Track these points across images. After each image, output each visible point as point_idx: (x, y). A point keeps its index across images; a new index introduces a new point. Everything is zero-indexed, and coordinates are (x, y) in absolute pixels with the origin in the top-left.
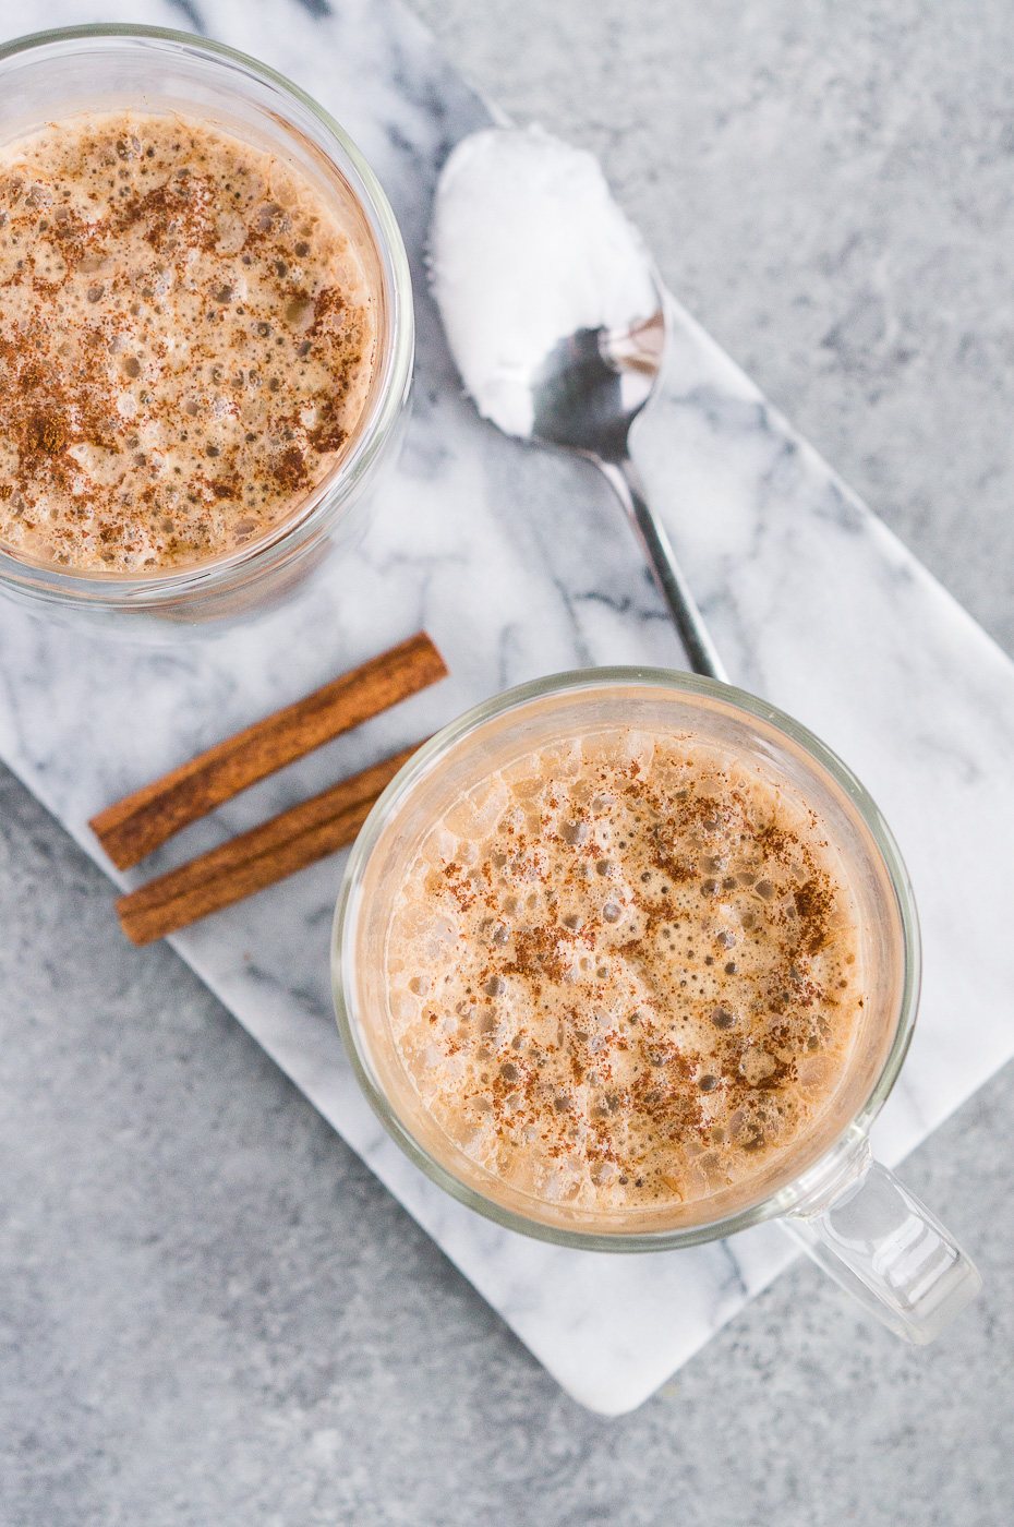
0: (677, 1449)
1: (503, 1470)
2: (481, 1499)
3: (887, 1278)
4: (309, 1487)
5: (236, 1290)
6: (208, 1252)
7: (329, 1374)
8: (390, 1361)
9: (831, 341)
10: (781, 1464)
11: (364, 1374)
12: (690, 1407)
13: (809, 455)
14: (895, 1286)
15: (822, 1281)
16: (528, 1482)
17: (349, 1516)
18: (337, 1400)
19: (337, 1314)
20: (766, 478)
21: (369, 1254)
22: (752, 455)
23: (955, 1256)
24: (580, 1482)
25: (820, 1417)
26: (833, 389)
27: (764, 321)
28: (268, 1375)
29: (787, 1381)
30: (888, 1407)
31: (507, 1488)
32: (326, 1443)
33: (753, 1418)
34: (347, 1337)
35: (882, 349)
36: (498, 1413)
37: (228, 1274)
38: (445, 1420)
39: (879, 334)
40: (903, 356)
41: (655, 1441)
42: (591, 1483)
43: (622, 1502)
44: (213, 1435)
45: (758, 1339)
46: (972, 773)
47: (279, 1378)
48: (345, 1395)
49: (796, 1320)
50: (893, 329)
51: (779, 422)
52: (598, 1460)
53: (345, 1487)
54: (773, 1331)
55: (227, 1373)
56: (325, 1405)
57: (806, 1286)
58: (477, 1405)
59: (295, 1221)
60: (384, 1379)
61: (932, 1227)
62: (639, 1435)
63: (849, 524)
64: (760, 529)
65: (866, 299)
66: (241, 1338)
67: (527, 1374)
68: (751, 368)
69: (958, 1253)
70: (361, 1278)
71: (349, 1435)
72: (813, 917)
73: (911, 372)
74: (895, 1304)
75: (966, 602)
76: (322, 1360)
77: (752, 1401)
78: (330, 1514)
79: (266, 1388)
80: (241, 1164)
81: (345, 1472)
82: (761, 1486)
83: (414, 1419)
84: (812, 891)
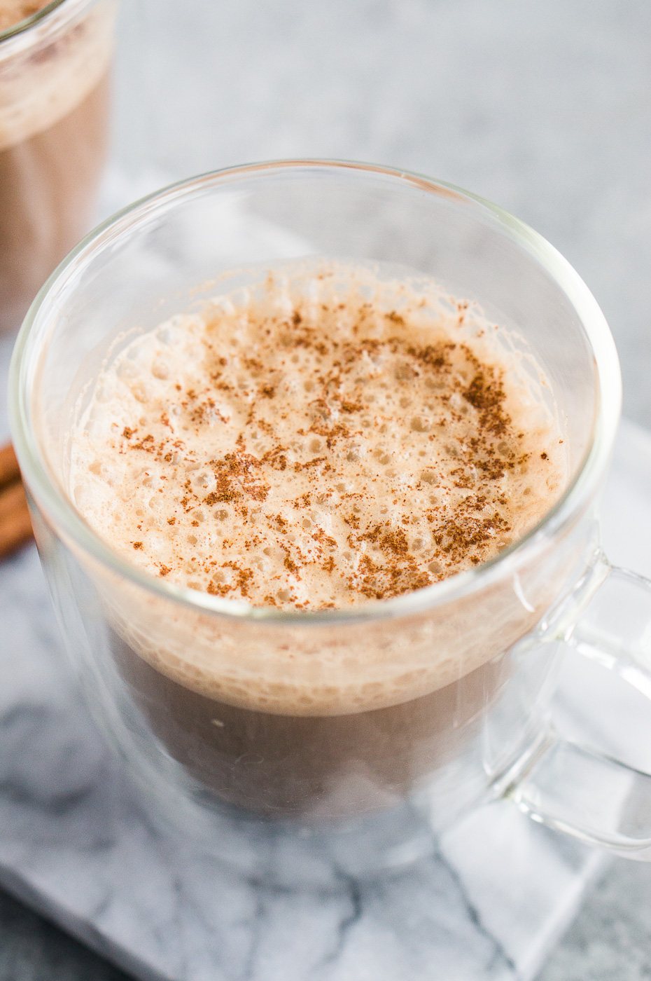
72: (491, 407)
84: (480, 388)
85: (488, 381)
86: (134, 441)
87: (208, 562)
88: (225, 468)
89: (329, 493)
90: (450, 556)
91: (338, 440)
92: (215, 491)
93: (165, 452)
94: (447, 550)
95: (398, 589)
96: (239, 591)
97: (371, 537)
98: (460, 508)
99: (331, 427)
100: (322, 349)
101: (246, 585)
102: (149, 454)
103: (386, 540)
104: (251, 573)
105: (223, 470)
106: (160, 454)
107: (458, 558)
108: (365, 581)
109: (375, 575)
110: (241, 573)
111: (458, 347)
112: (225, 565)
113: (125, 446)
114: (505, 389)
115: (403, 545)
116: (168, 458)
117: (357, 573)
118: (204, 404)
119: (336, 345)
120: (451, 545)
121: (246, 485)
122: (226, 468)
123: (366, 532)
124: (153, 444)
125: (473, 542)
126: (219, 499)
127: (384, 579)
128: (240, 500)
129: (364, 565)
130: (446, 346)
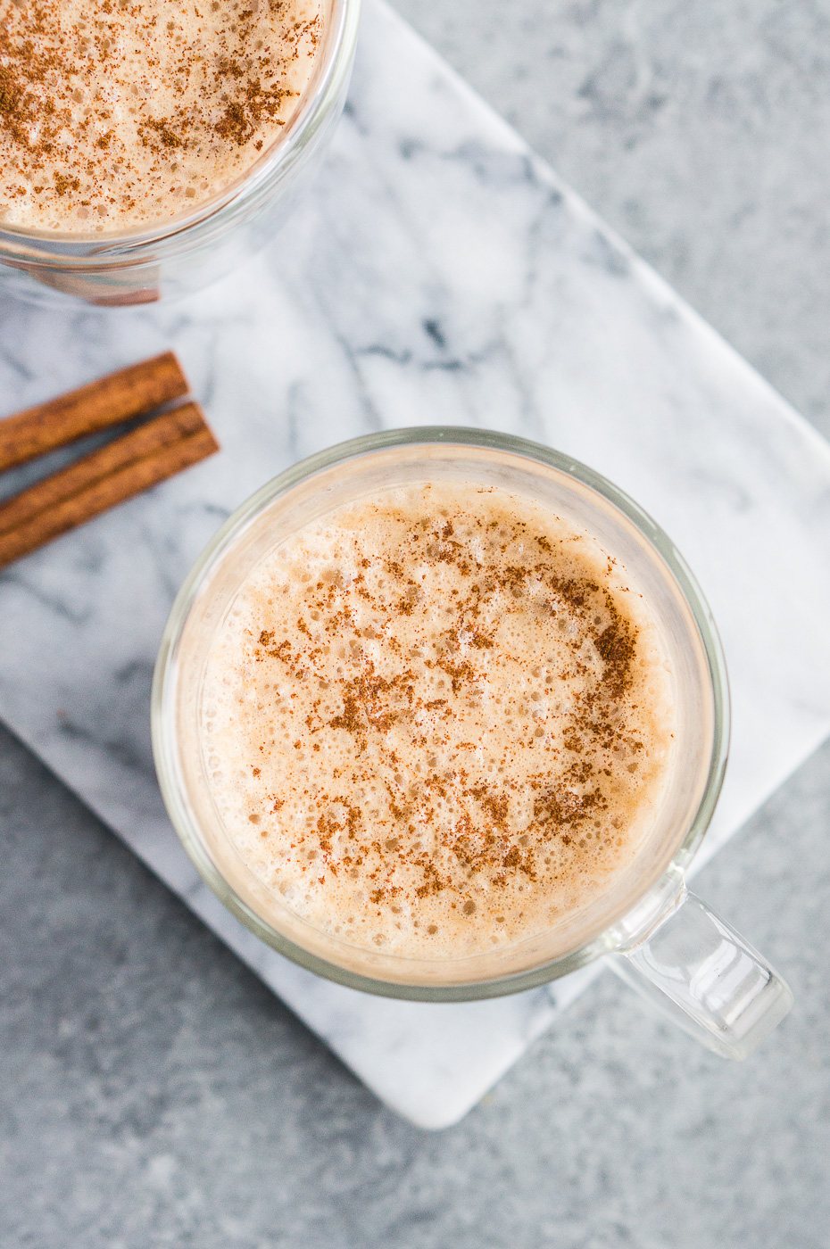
0: (494, 1151)
1: (331, 1183)
2: (311, 1211)
3: (704, 1002)
4: (147, 1211)
5: (67, 1029)
6: (38, 994)
7: (161, 1103)
8: (219, 1087)
9: (587, 91)
10: (593, 1160)
11: (194, 1100)
12: (504, 1112)
13: (576, 204)
14: (712, 1010)
15: (622, 986)
16: (355, 1193)
17: (187, 1236)
18: (169, 1126)
19: (165, 1045)
20: (535, 229)
21: (194, 987)
22: (520, 206)
23: (768, 976)
24: (405, 1190)
25: (626, 1114)
26: (590, 137)
27: (521, 73)
28: (102, 1107)
29: (594, 1082)
30: (691, 1100)
31: (336, 1200)
32: (162, 1169)
33: (565, 1119)
34: (177, 1068)
35: (636, 96)
36: (324, 1129)
37: (58, 1015)
38: (274, 1138)
39: (632, 81)
40: (655, 102)
41: (473, 1146)
42: (416, 1190)
43: (445, 1205)
44: (52, 1169)
45: (565, 1045)
46: (744, 503)
47: (112, 1109)
48: (177, 1122)
49: (600, 1025)
50: (645, 76)
51: (544, 172)
52: (421, 1168)
53: (182, 1209)
54: (579, 1036)
55: (62, 1107)
56: (160, 1133)
57: (608, 992)
58: (304, 1123)
59: (121, 959)
60: (214, 1105)
61: (745, 951)
62: (459, 1142)
63: (616, 268)
64: (531, 277)
65: (619, 48)
66: (75, 1074)
67: (349, 1091)
68: (512, 119)
69: (770, 973)
70: (188, 1011)
71: (183, 1160)
72: (618, 662)
73: (664, 118)
74: (712, 1026)
75: (728, 336)
76: (154, 1090)
77: (563, 1102)
78: (169, 1235)
79: (101, 1120)
80: (65, 909)
81: (182, 1194)
82: (574, 1182)
83: (245, 1140)
84: (612, 637)
85: (621, 633)
86: (271, 647)
87: (320, 795)
88: (354, 691)
89: (445, 740)
90: (542, 830)
91: (463, 684)
92: (341, 715)
93: (298, 667)
94: (542, 824)
95: (488, 858)
96: (346, 832)
97: (477, 794)
98: (565, 777)
99: (458, 663)
100: (464, 569)
101: (354, 827)
102: (283, 664)
103: (488, 802)
104: (360, 812)
105: (352, 693)
106: (293, 668)
107: (550, 835)
108: (458, 839)
109: (471, 836)
110: (350, 811)
111: (601, 590)
112: (336, 800)
113: (263, 653)
114: (635, 648)
115: (503, 811)
116: (300, 675)
117: (454, 831)
118: (340, 613)
119: (479, 566)
120: (547, 819)
121: (372, 716)
122: (355, 693)
123: (473, 787)
124: (290, 652)
125: (567, 821)
126: (343, 725)
127: (478, 842)
128: (363, 732)
129: (464, 822)
130: (588, 585)
